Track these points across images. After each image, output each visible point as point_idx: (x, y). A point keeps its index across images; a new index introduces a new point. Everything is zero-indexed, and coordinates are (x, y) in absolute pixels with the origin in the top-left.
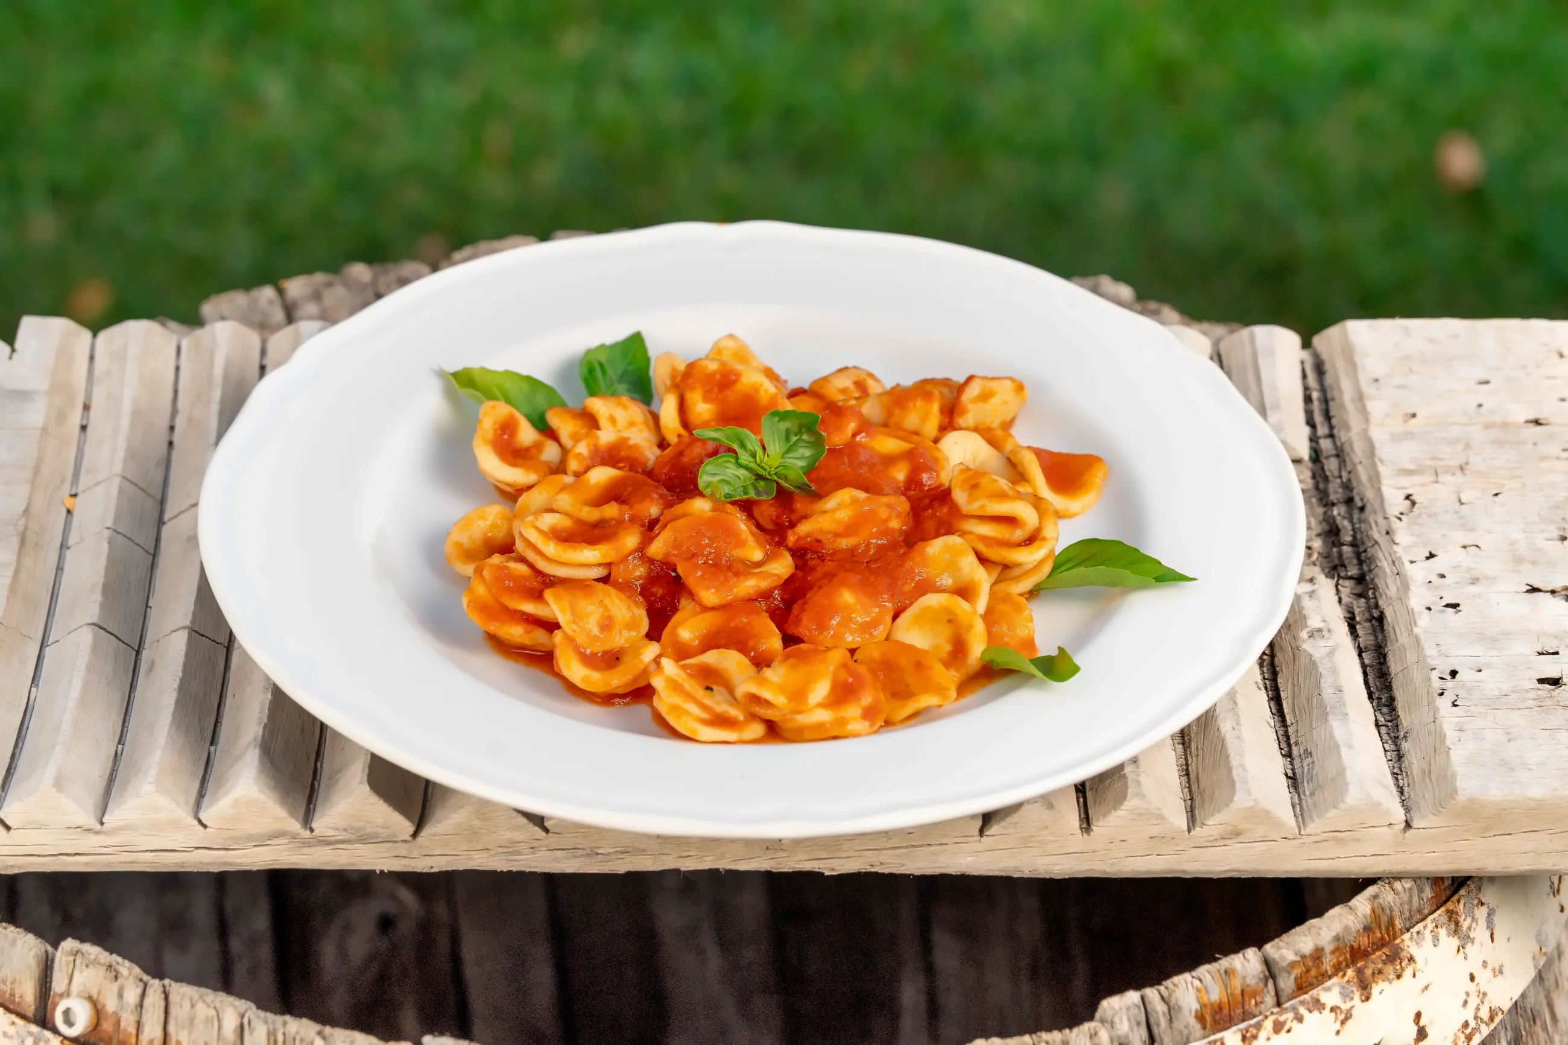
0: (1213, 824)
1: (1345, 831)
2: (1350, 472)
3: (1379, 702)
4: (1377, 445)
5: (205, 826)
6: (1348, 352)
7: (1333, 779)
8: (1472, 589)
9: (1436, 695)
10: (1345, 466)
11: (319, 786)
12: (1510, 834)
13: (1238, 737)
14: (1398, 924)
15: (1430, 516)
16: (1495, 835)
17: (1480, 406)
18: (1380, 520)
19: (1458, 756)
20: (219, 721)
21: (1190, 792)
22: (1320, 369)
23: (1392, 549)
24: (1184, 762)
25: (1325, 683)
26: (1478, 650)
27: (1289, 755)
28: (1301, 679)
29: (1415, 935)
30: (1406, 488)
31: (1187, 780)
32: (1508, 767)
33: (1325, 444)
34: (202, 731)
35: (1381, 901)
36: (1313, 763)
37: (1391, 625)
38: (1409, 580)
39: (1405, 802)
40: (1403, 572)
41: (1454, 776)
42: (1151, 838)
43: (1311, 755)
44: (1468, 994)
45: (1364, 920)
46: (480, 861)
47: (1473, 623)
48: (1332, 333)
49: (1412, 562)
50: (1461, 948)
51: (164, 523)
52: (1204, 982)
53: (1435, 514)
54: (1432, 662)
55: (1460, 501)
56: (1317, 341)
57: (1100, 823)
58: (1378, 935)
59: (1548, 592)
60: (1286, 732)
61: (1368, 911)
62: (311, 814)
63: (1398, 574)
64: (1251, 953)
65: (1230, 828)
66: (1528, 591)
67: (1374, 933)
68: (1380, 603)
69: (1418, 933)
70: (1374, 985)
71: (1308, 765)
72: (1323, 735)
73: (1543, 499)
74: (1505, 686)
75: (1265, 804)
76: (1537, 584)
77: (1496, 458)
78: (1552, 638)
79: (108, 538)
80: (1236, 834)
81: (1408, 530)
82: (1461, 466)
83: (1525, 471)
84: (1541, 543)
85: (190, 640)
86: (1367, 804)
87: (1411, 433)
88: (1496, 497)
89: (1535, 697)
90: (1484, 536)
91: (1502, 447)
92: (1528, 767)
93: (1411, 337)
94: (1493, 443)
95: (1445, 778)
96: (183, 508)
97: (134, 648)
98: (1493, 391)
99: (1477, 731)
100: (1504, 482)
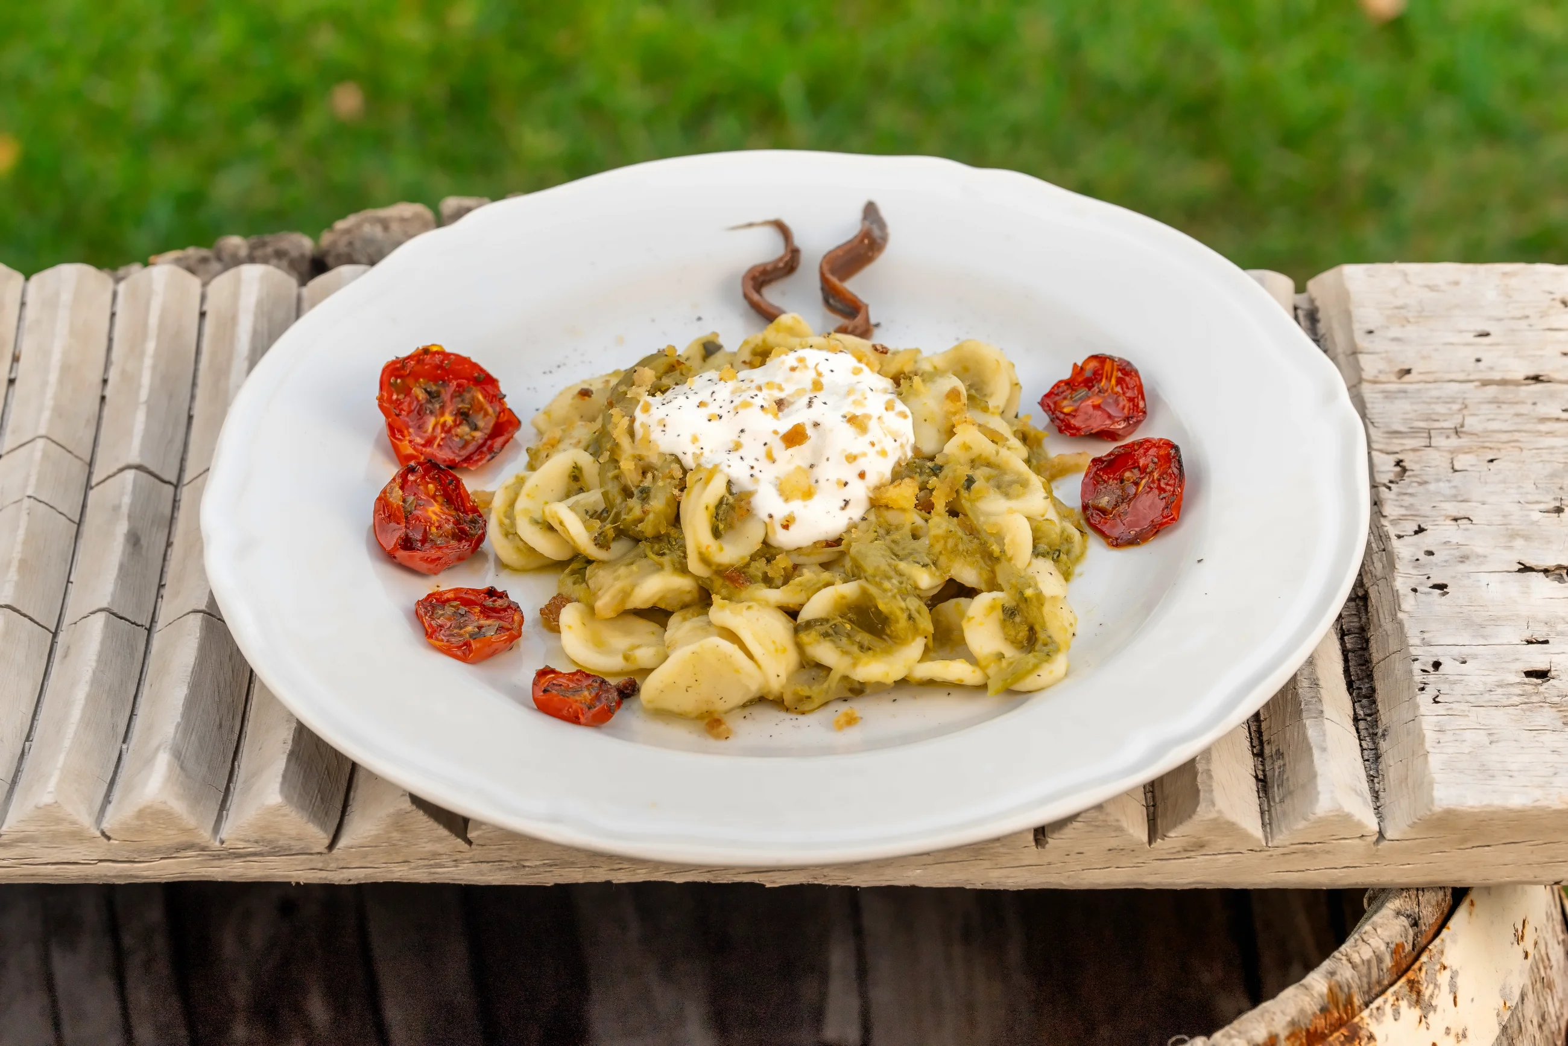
0: (1176, 837)
1: (1315, 843)
3: (1359, 693)
4: (1369, 405)
5: (109, 838)
6: (1343, 297)
7: (1304, 786)
8: (1462, 568)
9: (1417, 690)
11: (234, 789)
12: (1488, 846)
15: (1420, 484)
16: (1473, 847)
17: (1478, 360)
19: (1435, 761)
20: (135, 713)
21: (1154, 797)
22: (1313, 317)
23: (1379, 521)
25: (1302, 675)
26: (1464, 638)
27: (1259, 755)
30: (1397, 453)
32: (1487, 774)
34: (114, 727)
36: (1284, 765)
37: (1375, 607)
38: (1396, 557)
39: (1380, 809)
40: (1390, 548)
41: (1431, 784)
42: (1110, 850)
43: (1283, 757)
46: (400, 874)
47: (1461, 607)
48: (1327, 277)
49: (1399, 537)
50: (1423, 1017)
51: (92, 488)
53: (1426, 483)
54: (1414, 651)
55: (1453, 468)
56: (1311, 285)
57: (1056, 836)
59: (1541, 571)
60: (1259, 727)
62: (223, 822)
63: (1384, 550)
65: (1194, 840)
66: (1520, 571)
68: (1365, 581)
71: (1280, 768)
72: (1296, 734)
73: (1540, 465)
74: (1492, 679)
75: (1231, 816)
76: (1529, 563)
77: (1493, 420)
78: (1542, 624)
79: (28, 508)
80: (1200, 846)
81: (1397, 500)
82: (1456, 428)
83: (1524, 434)
84: (1536, 516)
85: (107, 624)
86: (1338, 816)
87: (1405, 392)
88: (1491, 463)
89: (1521, 693)
90: (1477, 507)
91: (1499, 407)
92: (1510, 773)
93: (1408, 282)
94: (1490, 402)
95: (1421, 785)
96: (110, 472)
97: (50, 632)
98: (1491, 345)
99: (1458, 732)
100: (1500, 446)
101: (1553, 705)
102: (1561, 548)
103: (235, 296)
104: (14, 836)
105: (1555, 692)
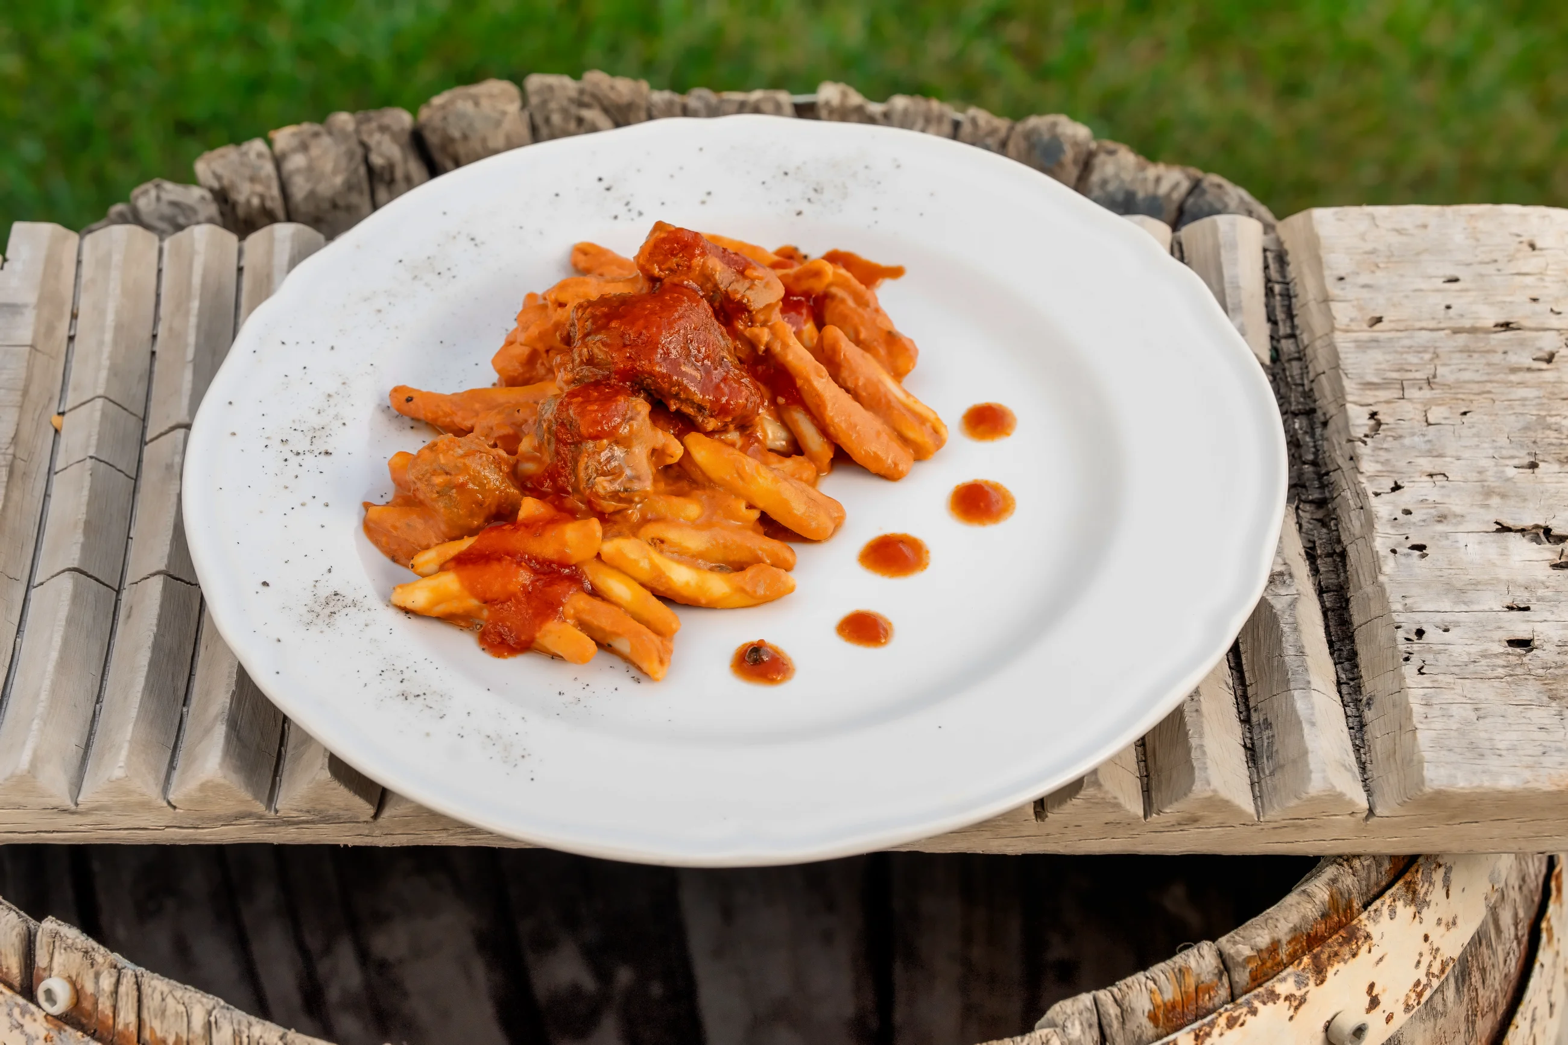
0: (1171, 812)
1: (1306, 819)
2: (1312, 381)
3: (1340, 655)
4: (1342, 356)
5: (175, 807)
6: (1313, 244)
7: (1294, 761)
8: (1440, 528)
9: (1402, 661)
10: (1308, 373)
11: (285, 754)
12: (1477, 822)
13: (1197, 711)
14: (1356, 905)
15: (1395, 438)
16: (1459, 823)
17: (1448, 307)
18: (1344, 442)
19: (1424, 737)
20: (193, 673)
21: (1146, 766)
22: (1282, 259)
23: (1356, 478)
25: (1287, 641)
26: (1446, 604)
27: (1246, 721)
28: (1261, 633)
29: (1372, 913)
30: (1371, 405)
32: (1476, 752)
33: (1287, 345)
34: (175, 690)
35: (1340, 885)
36: (1273, 736)
37: (1354, 567)
38: (1374, 516)
39: (1368, 782)
40: (1368, 507)
41: (1421, 762)
42: (1107, 823)
43: (1271, 727)
44: (1421, 955)
45: (1322, 906)
47: (1441, 570)
48: (1296, 220)
49: (1377, 494)
50: (1417, 914)
51: (146, 444)
52: (1158, 983)
53: (1401, 437)
54: (1398, 618)
55: (1427, 421)
56: (1280, 227)
57: (1056, 811)
58: (1336, 919)
59: (1517, 531)
60: (1245, 692)
61: (1326, 897)
63: (1362, 508)
64: (1207, 948)
65: (1189, 815)
66: (1498, 531)
67: (1332, 918)
68: (1343, 538)
69: (1376, 911)
70: (1329, 968)
71: (1268, 738)
72: (1284, 705)
73: (1513, 418)
74: (1474, 649)
75: (1225, 793)
76: (1508, 522)
77: (1465, 370)
78: (1522, 589)
79: (91, 469)
80: (1194, 820)
81: (1373, 456)
82: (1428, 379)
83: (1495, 385)
84: (1511, 472)
85: (165, 586)
86: (1330, 795)
87: (1376, 341)
88: (1464, 416)
89: (1505, 663)
90: (1452, 463)
91: (1470, 356)
92: (1498, 752)
93: (1377, 226)
94: (1461, 351)
95: (1411, 763)
96: (163, 430)
97: (114, 590)
98: (1462, 290)
99: (1444, 706)
100: (1472, 397)
101: (1538, 677)
102: (1538, 506)
103: (270, 253)
104: (90, 805)
105: (1539, 662)
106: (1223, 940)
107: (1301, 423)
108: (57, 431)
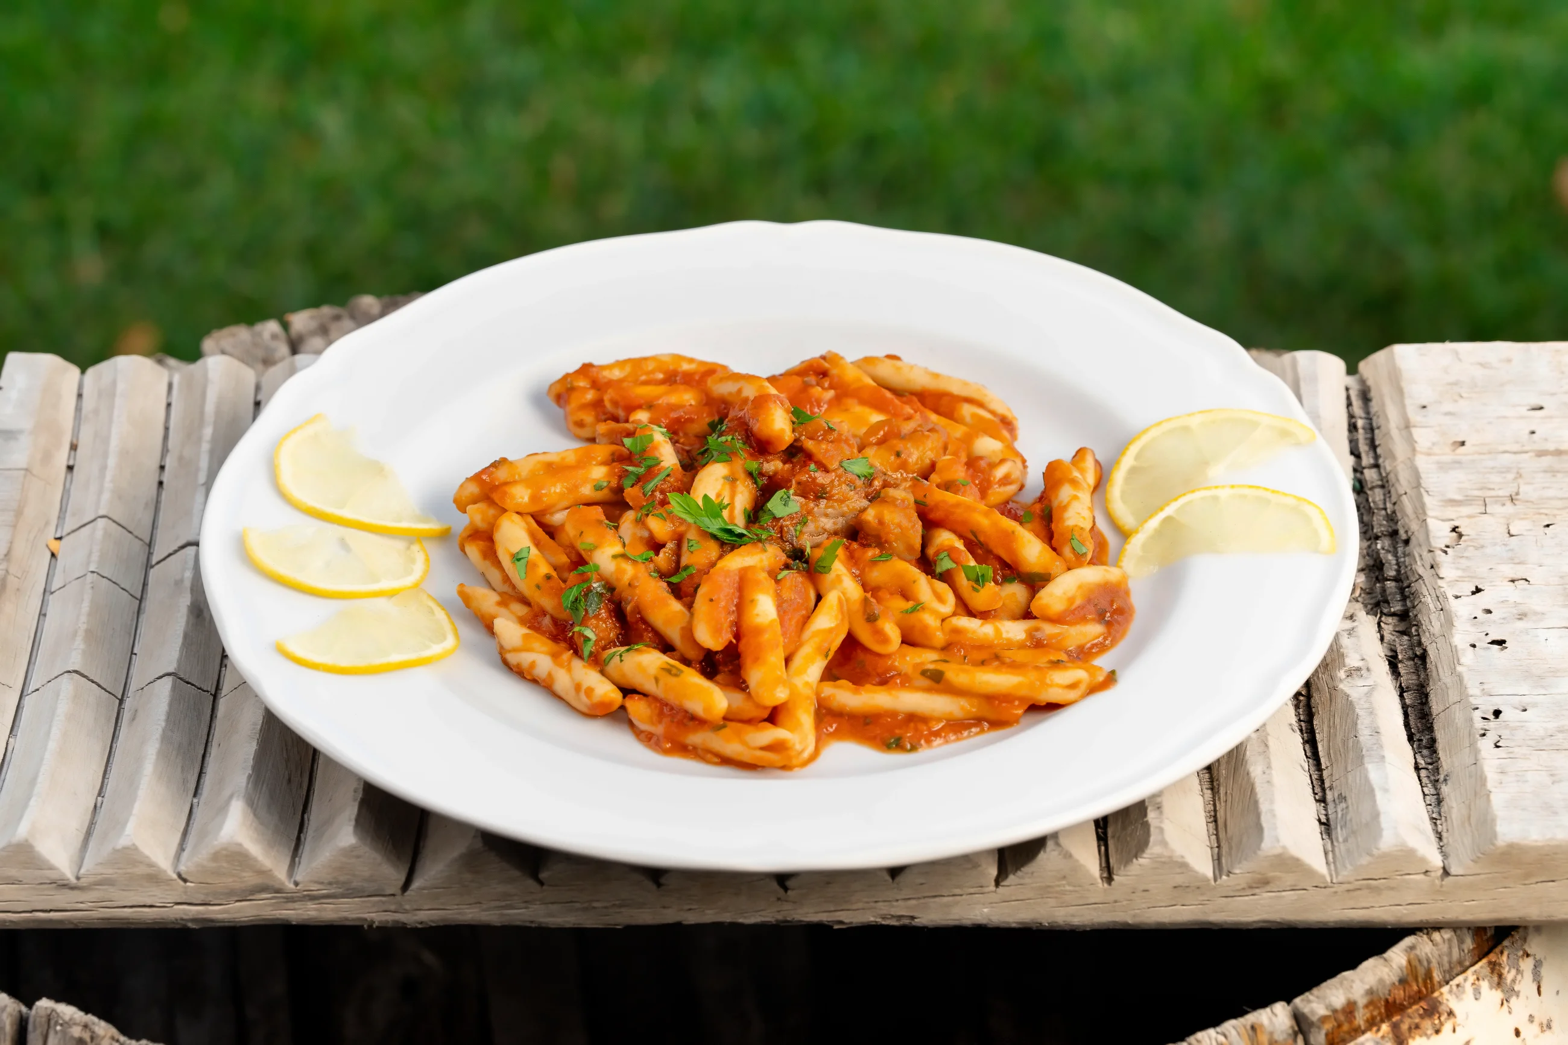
0: (1242, 871)
1: (1380, 879)
2: (1394, 504)
3: (1419, 745)
4: (1423, 475)
5: (185, 881)
6: (1395, 377)
7: (1367, 825)
8: (1520, 625)
9: (1478, 736)
10: (1390, 497)
11: (305, 839)
12: (1553, 881)
13: (1268, 782)
14: (1437, 976)
15: (1476, 548)
16: (1537, 883)
17: (1533, 433)
18: (1425, 554)
19: (1498, 800)
20: (204, 771)
21: (1218, 839)
22: (1365, 397)
23: (1436, 583)
24: (1212, 808)
25: (1362, 724)
26: (1524, 688)
27: (1322, 800)
28: (1337, 720)
29: (1454, 988)
30: (1453, 520)
31: (1214, 827)
32: (1550, 810)
33: (1370, 475)
34: (185, 782)
35: (1418, 952)
36: (1347, 807)
37: (1433, 663)
38: (1453, 615)
40: (1448, 608)
41: (1493, 820)
42: (1175, 887)
43: (1345, 800)
45: (1400, 972)
46: (470, 916)
47: (1520, 660)
48: (1379, 357)
49: (1457, 597)
50: (1505, 1002)
51: (152, 567)
52: (1229, 1038)
53: (1483, 547)
54: (1474, 701)
55: (1509, 532)
56: (1362, 366)
57: (1122, 872)
58: (1415, 988)
60: (1321, 775)
61: (1405, 963)
62: (296, 868)
63: (1442, 610)
64: (1280, 1007)
65: (1259, 876)
67: (1410, 986)
68: (1423, 640)
69: (1458, 986)
70: (1410, 1041)
71: (1342, 810)
72: (1358, 779)
74: (1553, 725)
75: (1295, 851)
77: (1548, 488)
79: (92, 583)
80: (1264, 882)
81: (1454, 563)
82: (1511, 496)
85: (174, 688)
86: (1402, 850)
87: (1459, 462)
88: (1547, 528)
90: (1534, 569)
91: (1554, 476)
93: (1460, 360)
94: (1545, 471)
95: (1485, 823)
96: (171, 551)
97: (117, 697)
98: (1546, 418)
99: (1520, 773)
100: (1556, 512)
104: (92, 879)
106: (1298, 1001)
107: (1383, 543)
108: (53, 555)
